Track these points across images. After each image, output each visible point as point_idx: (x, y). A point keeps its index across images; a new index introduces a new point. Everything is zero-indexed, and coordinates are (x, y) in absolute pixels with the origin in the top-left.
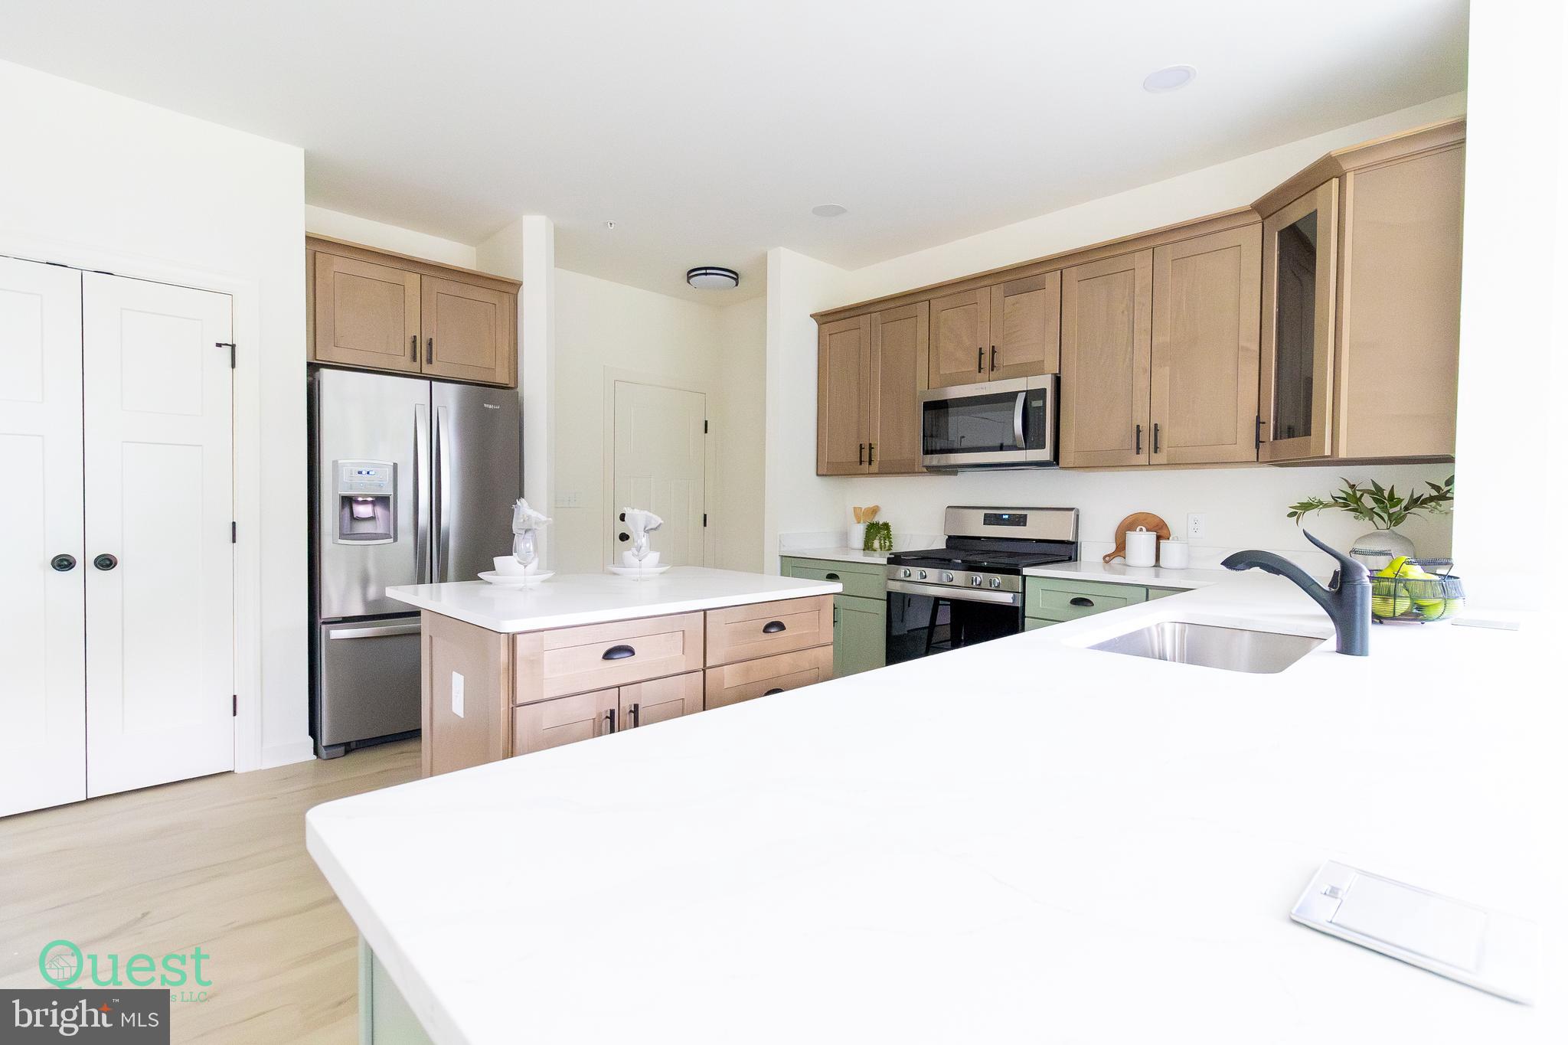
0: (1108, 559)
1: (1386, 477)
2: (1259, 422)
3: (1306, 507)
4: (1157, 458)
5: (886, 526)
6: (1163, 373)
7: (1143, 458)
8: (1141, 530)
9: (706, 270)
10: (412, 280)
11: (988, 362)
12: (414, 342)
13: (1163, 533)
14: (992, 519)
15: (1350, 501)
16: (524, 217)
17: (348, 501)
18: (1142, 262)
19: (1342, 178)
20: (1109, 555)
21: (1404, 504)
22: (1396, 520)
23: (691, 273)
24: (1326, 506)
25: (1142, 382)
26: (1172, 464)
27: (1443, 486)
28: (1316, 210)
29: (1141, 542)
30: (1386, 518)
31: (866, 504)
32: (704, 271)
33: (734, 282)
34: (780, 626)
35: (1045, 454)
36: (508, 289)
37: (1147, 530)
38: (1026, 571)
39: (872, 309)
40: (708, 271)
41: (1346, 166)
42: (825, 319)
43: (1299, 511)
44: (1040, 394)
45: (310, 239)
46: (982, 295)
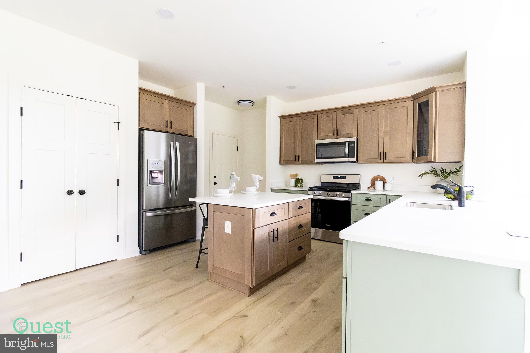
0: (369, 188)
1: (444, 166)
2: (413, 152)
3: (423, 174)
4: (385, 161)
5: (301, 179)
6: (387, 139)
7: (382, 161)
8: (379, 180)
9: (245, 101)
10: (166, 102)
11: (336, 133)
12: (167, 122)
13: (385, 181)
14: (335, 177)
15: (434, 172)
16: (197, 84)
17: (151, 172)
18: (381, 108)
19: (436, 92)
20: (369, 187)
21: (448, 173)
22: (446, 177)
23: (239, 102)
24: (428, 174)
25: (381, 140)
26: (389, 163)
27: (458, 169)
28: (429, 100)
29: (379, 184)
30: (444, 177)
31: (294, 173)
32: (244, 101)
33: (252, 104)
34: (302, 207)
35: (354, 159)
36: (192, 105)
37: (381, 180)
38: (352, 192)
39: (299, 116)
40: (246, 101)
41: (437, 90)
42: (282, 118)
43: (422, 175)
44: (353, 142)
45: (140, 89)
46: (334, 114)
